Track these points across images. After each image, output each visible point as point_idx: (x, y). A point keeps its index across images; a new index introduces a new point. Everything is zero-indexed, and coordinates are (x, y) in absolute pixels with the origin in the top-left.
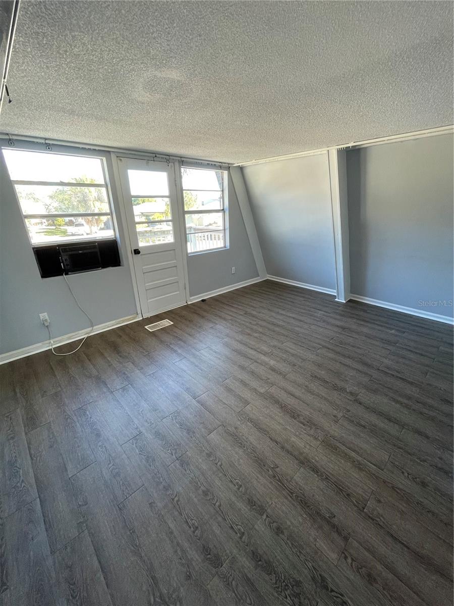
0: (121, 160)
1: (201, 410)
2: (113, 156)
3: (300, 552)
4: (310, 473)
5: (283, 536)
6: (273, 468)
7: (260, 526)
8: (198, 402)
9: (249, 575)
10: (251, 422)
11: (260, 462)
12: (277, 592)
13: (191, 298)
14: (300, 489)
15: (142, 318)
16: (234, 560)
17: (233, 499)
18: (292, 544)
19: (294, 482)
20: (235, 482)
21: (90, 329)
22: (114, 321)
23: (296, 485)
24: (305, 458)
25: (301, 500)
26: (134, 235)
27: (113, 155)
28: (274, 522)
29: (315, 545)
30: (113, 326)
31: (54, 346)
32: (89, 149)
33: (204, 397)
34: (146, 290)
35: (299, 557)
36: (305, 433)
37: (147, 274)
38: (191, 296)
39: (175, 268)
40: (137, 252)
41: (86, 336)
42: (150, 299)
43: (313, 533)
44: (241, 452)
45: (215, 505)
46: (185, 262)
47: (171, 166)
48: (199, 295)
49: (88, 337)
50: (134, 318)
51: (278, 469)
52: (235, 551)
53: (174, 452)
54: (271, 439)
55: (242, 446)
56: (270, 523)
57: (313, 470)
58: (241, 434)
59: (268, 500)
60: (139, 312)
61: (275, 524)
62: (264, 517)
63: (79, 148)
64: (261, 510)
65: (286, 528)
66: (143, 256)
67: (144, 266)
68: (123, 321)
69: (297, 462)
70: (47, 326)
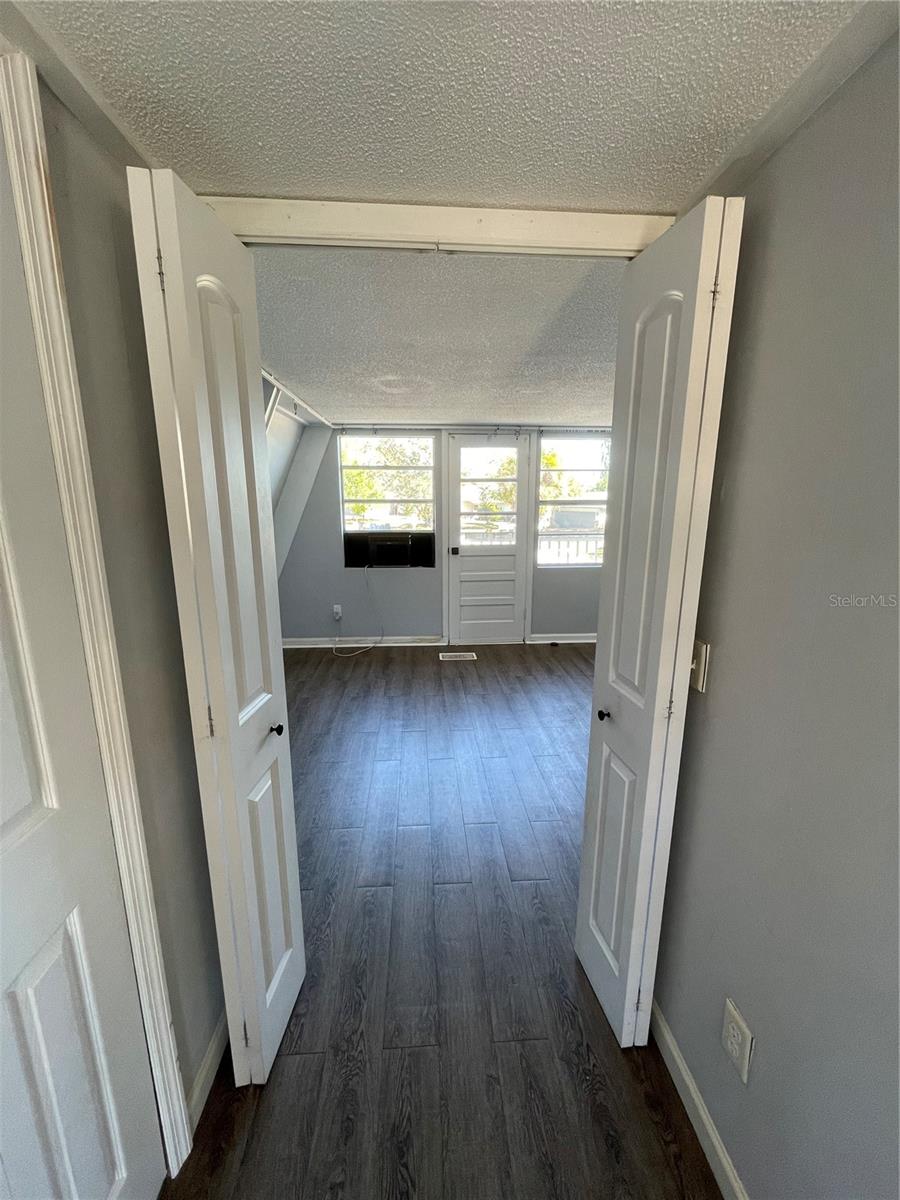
0: (454, 438)
2: (444, 435)
13: (534, 635)
15: (447, 644)
21: (380, 638)
22: (409, 638)
26: (456, 530)
27: (444, 433)
31: (337, 646)
32: (410, 429)
34: (462, 606)
37: (465, 583)
38: (533, 633)
39: (511, 583)
40: (455, 551)
41: (372, 645)
42: (466, 620)
46: (530, 576)
47: (526, 439)
49: (374, 647)
50: (438, 640)
60: (445, 634)
63: (405, 429)
66: (465, 558)
67: (463, 571)
68: (422, 641)
70: (338, 620)
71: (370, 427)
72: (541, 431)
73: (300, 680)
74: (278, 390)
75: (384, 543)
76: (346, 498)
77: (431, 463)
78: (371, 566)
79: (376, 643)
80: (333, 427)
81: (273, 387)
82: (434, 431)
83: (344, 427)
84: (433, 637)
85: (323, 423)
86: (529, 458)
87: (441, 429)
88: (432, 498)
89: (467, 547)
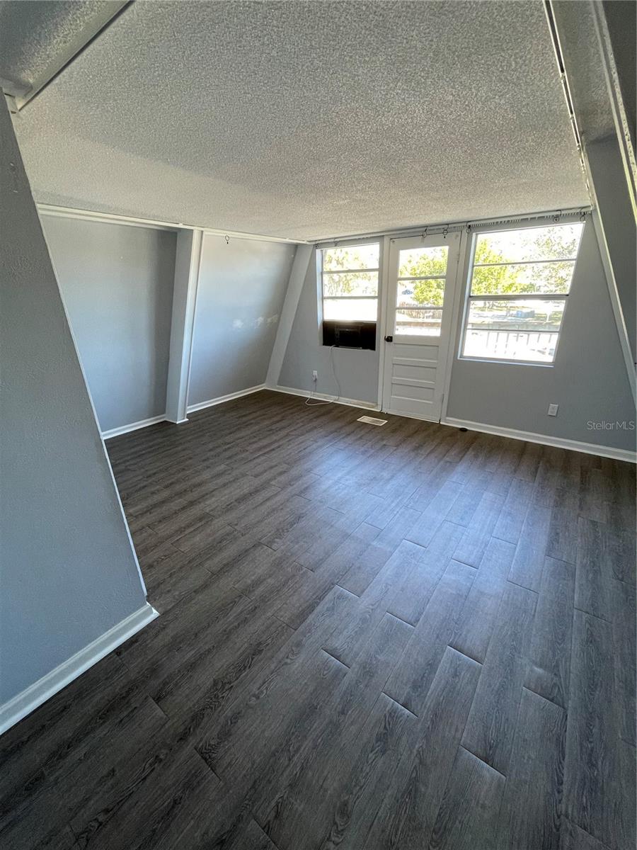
0: (394, 241)
2: (386, 240)
13: (448, 418)
15: (379, 411)
21: (338, 397)
22: (356, 401)
26: (391, 322)
30: (354, 404)
34: (393, 383)
37: (396, 366)
38: (447, 416)
39: (434, 370)
40: (389, 339)
41: (332, 401)
42: (395, 395)
46: (451, 365)
47: (457, 236)
48: (464, 421)
49: (333, 403)
50: (373, 407)
60: (379, 403)
66: (396, 346)
67: (396, 356)
68: (363, 405)
70: (315, 381)
71: (332, 240)
72: (472, 227)
75: (344, 329)
76: (325, 296)
77: (377, 266)
78: (337, 346)
79: (335, 400)
80: (310, 243)
82: (380, 237)
83: (319, 242)
84: (371, 404)
86: (459, 255)
87: (383, 236)
88: (377, 295)
89: (399, 336)
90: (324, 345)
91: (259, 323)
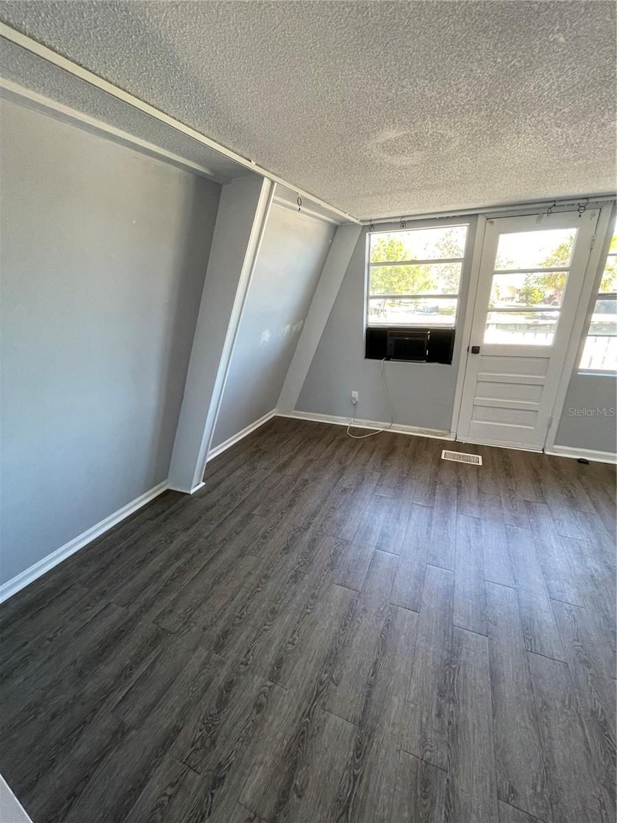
0: (493, 222)
1: (365, 562)
2: (481, 220)
3: (243, 742)
4: (350, 741)
5: (255, 714)
6: (332, 677)
7: (258, 681)
8: (375, 553)
9: (212, 684)
10: (387, 626)
11: (332, 658)
12: (204, 719)
13: (556, 446)
14: (318, 727)
15: (453, 440)
16: (222, 663)
17: (277, 641)
18: (249, 729)
19: (324, 716)
20: (295, 636)
21: (390, 424)
22: (417, 428)
23: (322, 720)
24: (373, 730)
25: (303, 732)
27: (482, 218)
28: (266, 698)
29: (255, 764)
30: (415, 432)
31: (352, 425)
33: (387, 556)
34: (474, 405)
35: (238, 741)
36: (421, 722)
37: (482, 384)
38: (556, 443)
39: (540, 388)
40: (476, 350)
41: (382, 429)
42: (475, 419)
43: (268, 759)
44: (335, 628)
45: (265, 625)
46: (565, 383)
48: (576, 449)
49: (383, 431)
50: (444, 436)
51: (334, 687)
52: (230, 662)
53: (302, 563)
54: (376, 663)
55: (344, 627)
56: (264, 693)
57: (357, 749)
58: (359, 619)
59: (288, 684)
60: (453, 430)
61: (265, 699)
62: (269, 684)
63: (435, 219)
64: (274, 677)
65: (263, 716)
66: (485, 358)
67: (483, 371)
68: (428, 433)
69: (359, 714)
70: (355, 405)
71: (399, 220)
73: (310, 457)
74: (273, 183)
75: (402, 338)
76: (371, 294)
77: (462, 256)
78: (388, 359)
79: (385, 428)
80: (361, 224)
81: (261, 178)
82: (468, 217)
83: (372, 223)
85: (349, 221)
87: (477, 215)
88: (457, 293)
89: (488, 346)
90: (366, 357)
91: (285, 332)
